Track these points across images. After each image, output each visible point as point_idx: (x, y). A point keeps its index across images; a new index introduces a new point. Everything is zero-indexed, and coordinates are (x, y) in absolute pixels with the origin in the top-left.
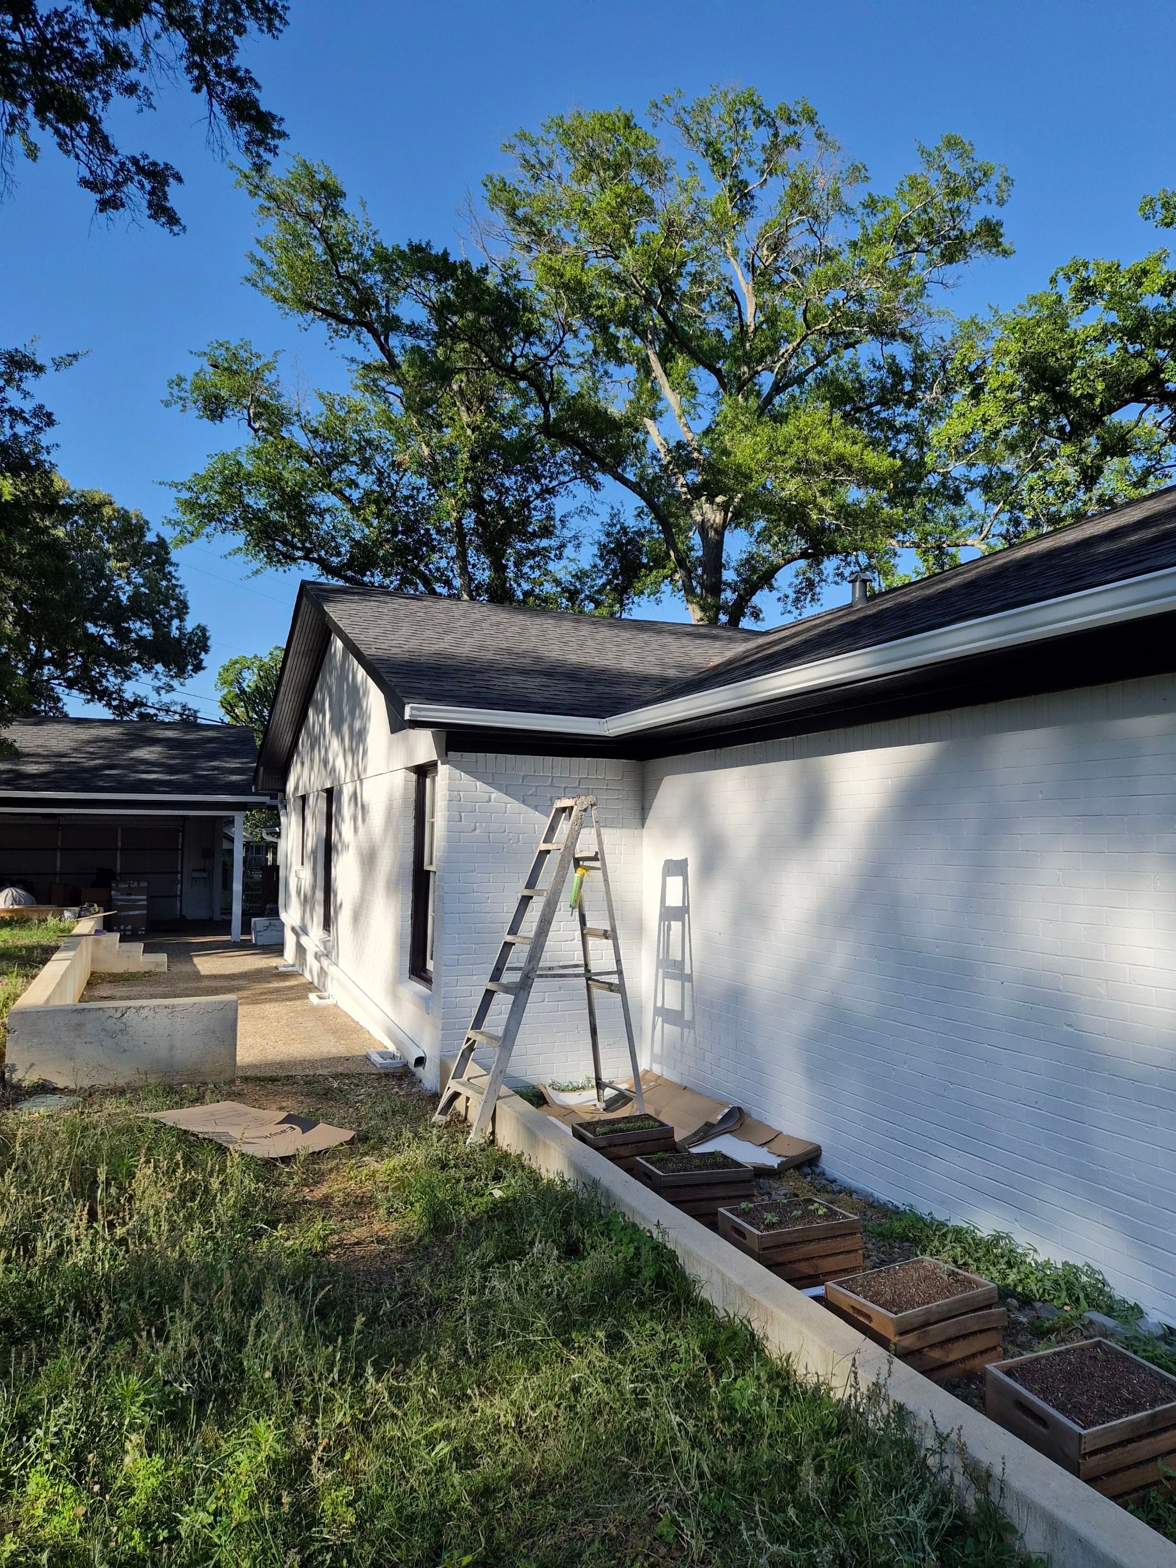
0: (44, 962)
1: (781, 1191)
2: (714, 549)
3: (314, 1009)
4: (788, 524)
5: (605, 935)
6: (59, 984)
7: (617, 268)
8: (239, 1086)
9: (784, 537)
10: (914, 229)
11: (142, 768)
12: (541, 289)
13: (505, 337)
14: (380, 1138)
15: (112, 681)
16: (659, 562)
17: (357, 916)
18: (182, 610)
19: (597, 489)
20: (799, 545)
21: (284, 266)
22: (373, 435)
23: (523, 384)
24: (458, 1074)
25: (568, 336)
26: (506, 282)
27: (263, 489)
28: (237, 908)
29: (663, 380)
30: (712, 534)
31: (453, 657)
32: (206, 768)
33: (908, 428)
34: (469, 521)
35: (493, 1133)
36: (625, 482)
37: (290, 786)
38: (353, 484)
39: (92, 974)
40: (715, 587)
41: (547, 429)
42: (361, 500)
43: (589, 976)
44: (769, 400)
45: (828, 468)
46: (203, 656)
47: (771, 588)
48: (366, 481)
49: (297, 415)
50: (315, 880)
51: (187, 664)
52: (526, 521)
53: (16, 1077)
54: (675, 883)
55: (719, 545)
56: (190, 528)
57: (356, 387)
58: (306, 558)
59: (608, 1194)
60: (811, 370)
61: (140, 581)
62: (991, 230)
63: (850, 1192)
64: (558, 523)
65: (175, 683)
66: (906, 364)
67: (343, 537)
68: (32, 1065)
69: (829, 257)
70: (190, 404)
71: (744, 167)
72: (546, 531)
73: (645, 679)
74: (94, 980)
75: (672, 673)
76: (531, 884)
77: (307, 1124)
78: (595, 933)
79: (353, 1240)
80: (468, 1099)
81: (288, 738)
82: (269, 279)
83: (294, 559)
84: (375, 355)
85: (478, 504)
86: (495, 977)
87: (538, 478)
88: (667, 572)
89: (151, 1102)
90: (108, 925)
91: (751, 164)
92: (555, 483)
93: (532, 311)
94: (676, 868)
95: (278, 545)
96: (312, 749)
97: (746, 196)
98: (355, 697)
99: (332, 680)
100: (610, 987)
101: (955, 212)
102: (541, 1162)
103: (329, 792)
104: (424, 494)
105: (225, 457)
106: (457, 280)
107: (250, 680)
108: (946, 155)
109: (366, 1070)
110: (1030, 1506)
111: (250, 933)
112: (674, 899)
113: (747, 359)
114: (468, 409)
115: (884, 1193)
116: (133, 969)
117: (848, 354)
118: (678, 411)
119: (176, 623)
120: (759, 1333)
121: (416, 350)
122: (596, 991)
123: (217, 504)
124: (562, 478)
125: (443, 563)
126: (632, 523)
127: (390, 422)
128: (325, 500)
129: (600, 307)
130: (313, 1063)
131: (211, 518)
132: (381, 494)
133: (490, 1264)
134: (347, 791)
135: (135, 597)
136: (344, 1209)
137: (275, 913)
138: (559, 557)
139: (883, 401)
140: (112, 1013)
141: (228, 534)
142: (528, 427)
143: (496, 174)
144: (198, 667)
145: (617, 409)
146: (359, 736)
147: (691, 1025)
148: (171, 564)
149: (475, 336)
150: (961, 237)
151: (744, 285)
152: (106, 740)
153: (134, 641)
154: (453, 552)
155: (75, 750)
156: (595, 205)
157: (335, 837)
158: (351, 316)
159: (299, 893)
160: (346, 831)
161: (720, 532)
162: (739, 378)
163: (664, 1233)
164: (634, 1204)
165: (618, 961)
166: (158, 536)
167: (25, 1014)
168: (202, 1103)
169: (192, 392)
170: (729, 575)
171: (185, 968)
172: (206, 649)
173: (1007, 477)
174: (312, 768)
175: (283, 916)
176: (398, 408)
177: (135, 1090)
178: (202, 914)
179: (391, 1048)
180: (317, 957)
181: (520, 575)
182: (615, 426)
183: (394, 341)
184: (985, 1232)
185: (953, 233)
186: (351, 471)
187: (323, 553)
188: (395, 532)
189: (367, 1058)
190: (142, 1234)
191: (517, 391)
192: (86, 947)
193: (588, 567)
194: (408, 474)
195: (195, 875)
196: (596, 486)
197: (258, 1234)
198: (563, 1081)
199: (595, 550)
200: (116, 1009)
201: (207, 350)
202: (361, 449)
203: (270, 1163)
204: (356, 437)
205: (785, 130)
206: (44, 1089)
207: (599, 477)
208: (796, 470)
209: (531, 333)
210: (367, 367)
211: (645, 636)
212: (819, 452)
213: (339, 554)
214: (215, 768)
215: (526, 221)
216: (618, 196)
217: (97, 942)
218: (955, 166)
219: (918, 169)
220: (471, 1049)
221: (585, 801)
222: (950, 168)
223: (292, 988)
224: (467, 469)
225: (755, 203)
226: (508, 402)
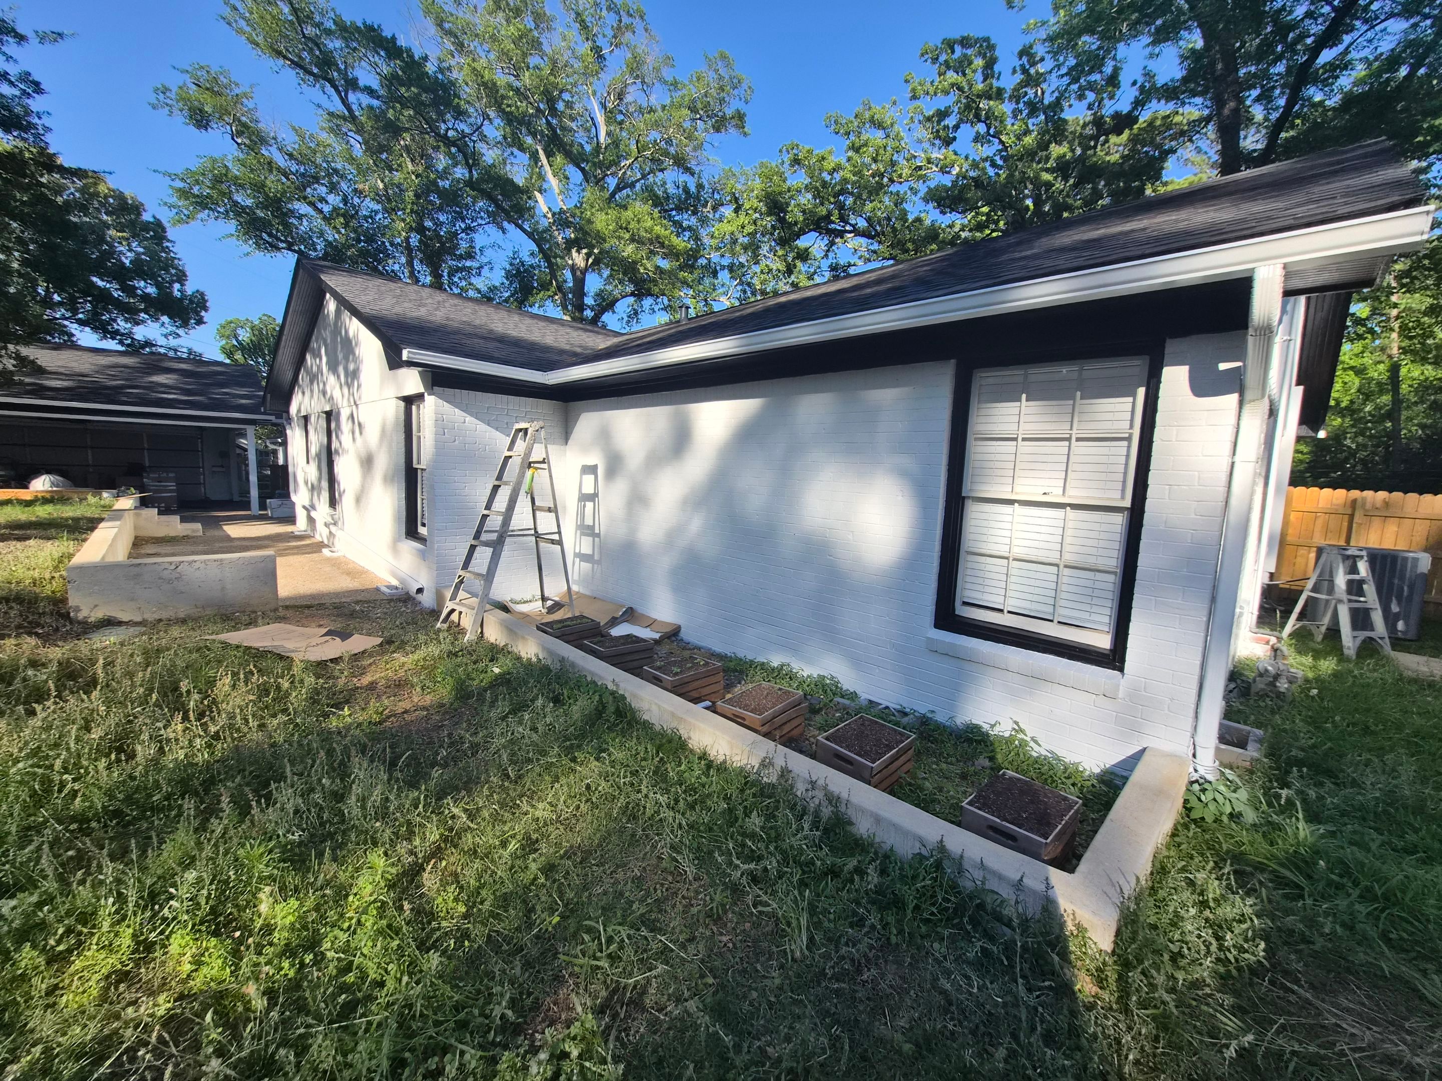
0: (93, 529)
1: (663, 650)
2: (580, 283)
3: (329, 560)
4: (625, 274)
5: (549, 510)
6: (111, 546)
7: (517, 84)
8: (281, 612)
9: (621, 282)
10: (699, 106)
11: (162, 389)
12: (467, 84)
13: (441, 114)
14: (402, 641)
15: (122, 325)
16: (545, 286)
17: (358, 500)
18: (181, 277)
19: (504, 232)
20: (630, 288)
21: (255, 16)
22: (339, 166)
23: (453, 150)
24: (453, 598)
25: (486, 122)
26: (441, 70)
27: (249, 192)
28: (254, 493)
29: (547, 168)
30: (578, 273)
31: (430, 322)
32: (218, 393)
33: (689, 228)
34: (415, 240)
35: (482, 632)
36: (524, 231)
37: (293, 409)
38: (323, 200)
39: (136, 537)
40: (581, 307)
41: (470, 183)
42: (331, 213)
43: (537, 535)
44: (613, 195)
45: (651, 242)
46: (203, 313)
47: (614, 312)
48: (334, 200)
49: (275, 138)
50: (321, 474)
51: (190, 318)
52: (456, 247)
53: (81, 616)
54: (589, 479)
55: (583, 281)
56: (186, 212)
57: (322, 129)
58: (289, 249)
59: (573, 665)
60: (638, 180)
61: (141, 250)
62: (740, 117)
63: (699, 649)
64: (478, 251)
65: (181, 332)
66: (693, 189)
67: (318, 238)
68: (96, 606)
69: (652, 110)
70: (176, 112)
71: (600, 36)
72: (470, 255)
73: (562, 352)
74: (138, 543)
75: (578, 350)
76: (499, 477)
77: (344, 635)
78: (541, 509)
79: (400, 711)
80: (460, 613)
81: (289, 375)
82: (243, 23)
83: (279, 249)
84: (337, 106)
85: (421, 229)
86: (477, 536)
87: (463, 219)
88: (550, 293)
89: (212, 627)
90: (144, 503)
91: (604, 36)
92: (475, 224)
93: (459, 98)
94: (591, 470)
95: (265, 236)
96: (312, 382)
97: (601, 57)
98: (348, 346)
99: (327, 334)
100: (553, 542)
101: (722, 101)
102: (520, 648)
103: (329, 415)
104: (380, 216)
105: (214, 161)
106: (403, 61)
107: (245, 335)
108: (720, 63)
109: (377, 597)
110: (863, 811)
111: (266, 509)
112: (589, 489)
113: (600, 165)
114: (412, 161)
115: (718, 648)
116: (173, 534)
117: (660, 175)
118: (557, 191)
119: (177, 286)
120: (685, 736)
121: (370, 107)
122: (542, 545)
123: (209, 196)
124: (480, 221)
125: (396, 267)
126: (529, 260)
127: (352, 160)
128: (303, 208)
129: (509, 106)
130: (337, 594)
131: (204, 206)
132: (347, 211)
133: (506, 716)
134: (345, 414)
135: (136, 261)
136: (388, 690)
137: (287, 496)
138: (479, 275)
139: (679, 209)
140: (167, 566)
141: (221, 222)
142: (458, 181)
144: (200, 322)
145: (520, 180)
146: (353, 376)
147: (599, 562)
148: (169, 241)
149: (418, 106)
150: (724, 117)
151: (600, 118)
152: (125, 366)
153: (141, 296)
154: (403, 260)
155: (97, 372)
156: (503, 32)
157: (335, 445)
158: (316, 71)
159: (306, 483)
160: (345, 439)
161: (584, 272)
162: (595, 177)
163: (617, 685)
164: (593, 669)
165: (559, 526)
166: (154, 217)
167: (82, 569)
168: (256, 626)
169: (178, 101)
170: (589, 301)
171: (216, 533)
172: (206, 309)
173: (742, 265)
174: (312, 396)
175: (294, 498)
176: (358, 150)
177: (195, 619)
178: (225, 497)
179: (395, 582)
180: (327, 525)
181: (451, 283)
182: (517, 189)
183: (352, 97)
184: (775, 664)
185: (720, 114)
186: (322, 190)
187: (302, 247)
188: (359, 241)
189: (377, 589)
190: (231, 727)
191: (449, 154)
192: (129, 519)
193: (497, 284)
194: (368, 200)
195: (215, 469)
196: (504, 231)
197: (326, 715)
198: (518, 598)
199: (503, 273)
200: (171, 563)
201: (190, 69)
202: (329, 175)
203: (322, 664)
204: (325, 165)
205: (626, 19)
206: (109, 623)
207: (505, 224)
208: (632, 240)
209: (460, 114)
210: (331, 114)
211: (555, 326)
212: (646, 231)
213: (315, 250)
214: (226, 394)
215: (450, 33)
216: (519, 30)
217: (137, 515)
218: (723, 72)
219: (703, 68)
220: (461, 582)
221: (536, 425)
222: (720, 72)
223: (308, 545)
224: (413, 203)
225: (607, 63)
226: (442, 161)
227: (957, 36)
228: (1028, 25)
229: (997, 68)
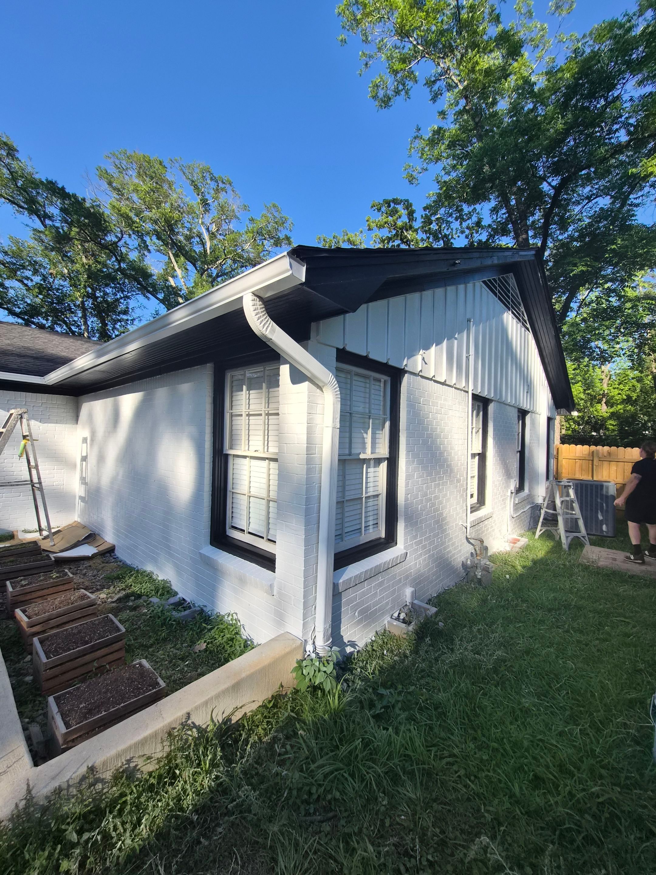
10: (264, 232)
12: (112, 214)
22: (38, 259)
23: (107, 251)
25: (125, 236)
26: (93, 207)
29: (175, 264)
34: (89, 303)
36: (157, 298)
38: (28, 279)
41: (120, 271)
42: (32, 286)
48: (37, 279)
52: (117, 307)
57: (30, 238)
62: (288, 240)
64: (131, 310)
67: (21, 301)
71: (206, 193)
72: (126, 312)
84: (39, 226)
85: (93, 297)
87: (123, 291)
91: (209, 193)
92: (129, 294)
93: (107, 222)
97: (208, 204)
101: (277, 230)
104: (65, 289)
108: (273, 209)
113: (205, 263)
114: (86, 257)
118: (180, 276)
124: (133, 293)
125: (76, 319)
129: (137, 227)
132: (44, 285)
143: (103, 167)
150: (278, 238)
151: (206, 236)
154: (81, 315)
156: (141, 188)
158: (25, 206)
162: (203, 269)
181: (114, 328)
183: (48, 222)
185: (275, 237)
186: (28, 273)
191: (105, 254)
194: (57, 279)
196: (147, 299)
198: (23, 529)
202: (32, 264)
204: (29, 259)
205: (221, 185)
207: (148, 295)
210: (35, 230)
213: (19, 308)
215: (115, 189)
216: (149, 187)
218: (276, 214)
219: (264, 212)
222: (274, 214)
224: (85, 282)
225: (211, 208)
226: (103, 257)
227: (390, 198)
228: (429, 195)
229: (414, 215)
